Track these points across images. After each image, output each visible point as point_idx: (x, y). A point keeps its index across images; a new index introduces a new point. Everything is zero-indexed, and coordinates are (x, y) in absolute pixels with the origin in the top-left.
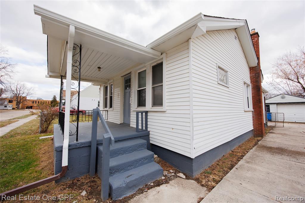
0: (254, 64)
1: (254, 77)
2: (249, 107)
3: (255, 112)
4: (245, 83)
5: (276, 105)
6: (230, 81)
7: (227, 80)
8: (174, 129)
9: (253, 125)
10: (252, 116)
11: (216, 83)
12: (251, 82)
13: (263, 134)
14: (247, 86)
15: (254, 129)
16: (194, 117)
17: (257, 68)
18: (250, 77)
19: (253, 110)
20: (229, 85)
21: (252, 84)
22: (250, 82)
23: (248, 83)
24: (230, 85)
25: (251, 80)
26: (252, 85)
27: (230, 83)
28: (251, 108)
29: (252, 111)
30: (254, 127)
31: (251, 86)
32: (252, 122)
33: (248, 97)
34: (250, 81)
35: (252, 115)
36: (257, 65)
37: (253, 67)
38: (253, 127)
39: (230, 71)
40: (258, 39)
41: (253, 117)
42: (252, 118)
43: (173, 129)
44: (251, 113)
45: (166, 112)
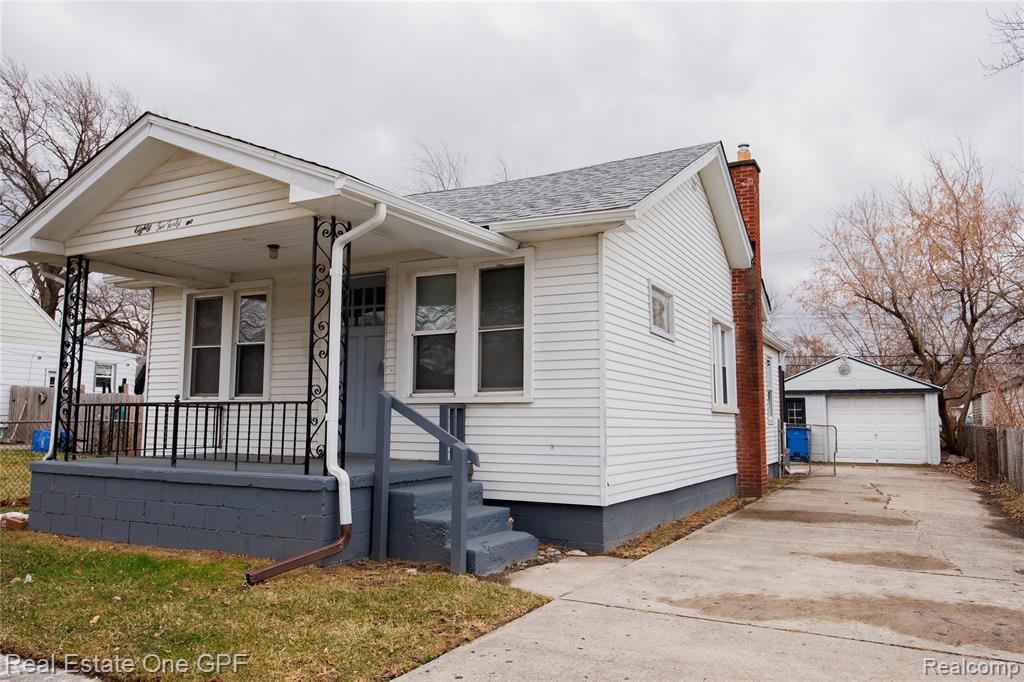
0: (744, 260)
1: (744, 304)
2: (725, 402)
3: (742, 418)
4: (716, 323)
5: (823, 398)
6: (677, 321)
7: (670, 319)
8: (555, 448)
9: (738, 459)
10: (734, 431)
11: (647, 332)
12: (735, 317)
13: (761, 485)
14: (723, 332)
15: (740, 472)
16: (607, 415)
17: (750, 273)
18: (733, 301)
19: (737, 411)
20: (674, 335)
21: (737, 325)
22: (731, 319)
23: (725, 322)
24: (679, 333)
25: (735, 312)
26: (736, 328)
27: (677, 328)
28: (733, 406)
29: (736, 414)
30: (739, 468)
31: (733, 331)
32: (734, 448)
33: (724, 369)
34: (731, 314)
35: (734, 425)
36: (750, 266)
37: (741, 271)
38: (735, 465)
39: (678, 294)
40: (757, 182)
41: (738, 434)
42: (734, 437)
43: (552, 446)
44: (733, 419)
45: (534, 406)
